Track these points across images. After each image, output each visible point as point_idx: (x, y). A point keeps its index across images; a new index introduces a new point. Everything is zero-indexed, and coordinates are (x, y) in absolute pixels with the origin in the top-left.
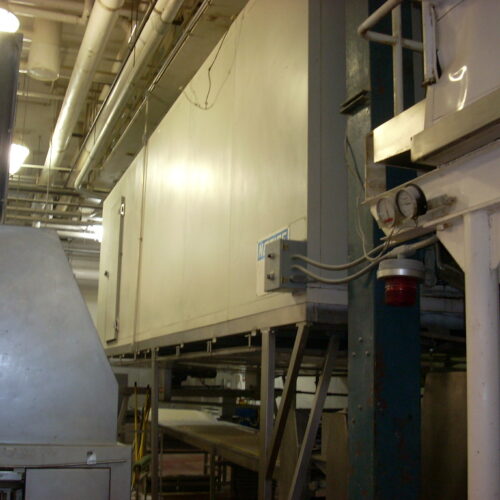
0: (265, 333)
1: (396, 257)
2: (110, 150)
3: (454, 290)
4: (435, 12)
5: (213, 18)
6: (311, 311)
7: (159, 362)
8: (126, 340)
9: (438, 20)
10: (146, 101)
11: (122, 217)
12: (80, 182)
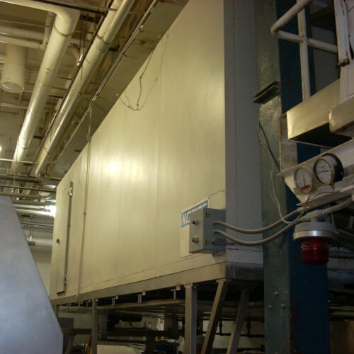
0: (188, 288)
1: (309, 221)
2: (62, 148)
3: (346, 250)
4: (346, 5)
5: (143, 42)
6: (230, 269)
7: (98, 310)
8: (72, 292)
9: (348, 11)
10: (90, 109)
11: (71, 197)
12: (39, 172)
